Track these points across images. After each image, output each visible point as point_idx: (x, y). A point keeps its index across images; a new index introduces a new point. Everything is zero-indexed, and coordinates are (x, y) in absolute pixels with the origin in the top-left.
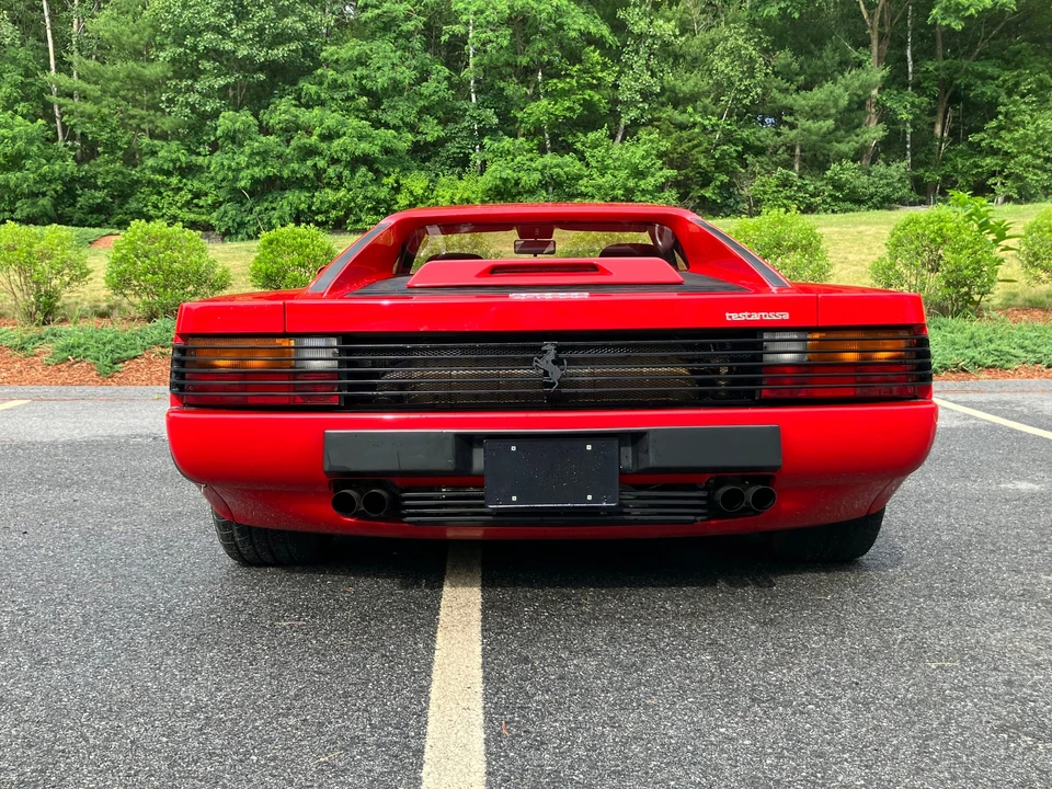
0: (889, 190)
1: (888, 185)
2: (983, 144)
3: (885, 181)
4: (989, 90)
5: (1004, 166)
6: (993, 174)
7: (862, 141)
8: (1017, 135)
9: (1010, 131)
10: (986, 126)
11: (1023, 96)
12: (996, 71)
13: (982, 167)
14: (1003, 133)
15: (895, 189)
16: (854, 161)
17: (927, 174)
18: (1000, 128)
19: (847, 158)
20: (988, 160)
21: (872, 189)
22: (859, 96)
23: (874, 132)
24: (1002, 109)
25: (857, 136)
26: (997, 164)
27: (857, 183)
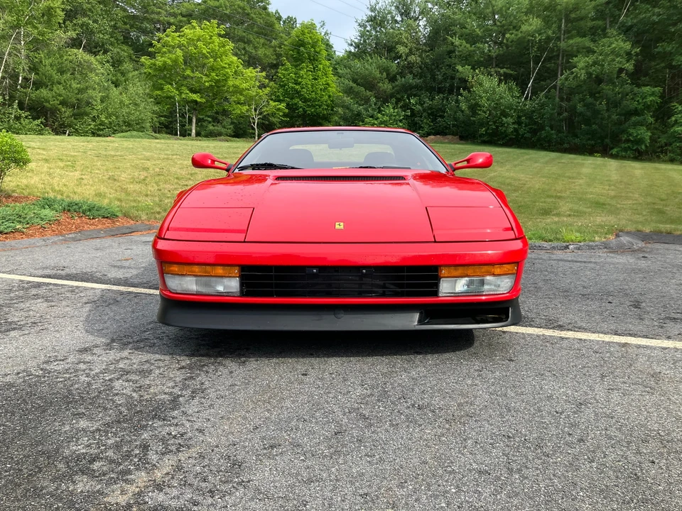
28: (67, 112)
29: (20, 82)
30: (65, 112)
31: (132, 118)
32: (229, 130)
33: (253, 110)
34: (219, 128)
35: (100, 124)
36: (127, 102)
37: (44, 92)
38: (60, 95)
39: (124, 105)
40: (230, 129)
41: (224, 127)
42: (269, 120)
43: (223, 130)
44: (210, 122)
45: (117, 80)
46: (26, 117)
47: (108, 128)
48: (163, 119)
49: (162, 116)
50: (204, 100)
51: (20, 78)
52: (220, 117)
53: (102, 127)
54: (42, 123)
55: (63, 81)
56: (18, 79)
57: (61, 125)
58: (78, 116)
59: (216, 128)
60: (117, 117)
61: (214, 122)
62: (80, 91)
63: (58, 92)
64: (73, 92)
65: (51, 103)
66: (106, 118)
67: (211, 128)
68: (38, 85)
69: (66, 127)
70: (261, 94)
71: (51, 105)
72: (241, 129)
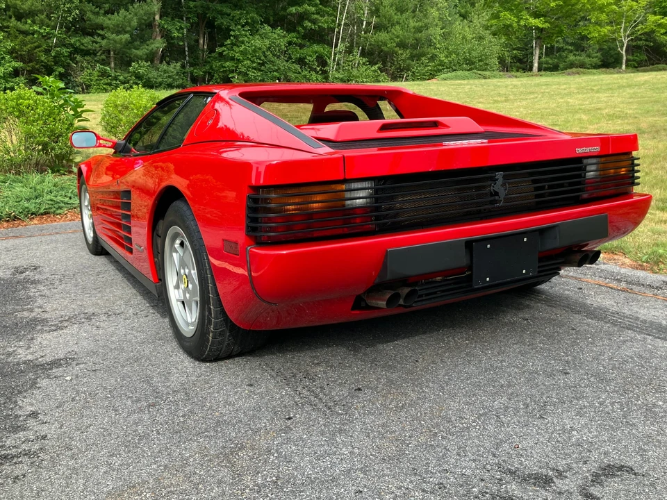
0: (170, 80)
1: (170, 77)
2: (224, 53)
3: (167, 75)
4: (225, 22)
5: (237, 67)
6: (232, 71)
7: (150, 48)
8: (242, 49)
9: (238, 47)
10: (226, 43)
11: (243, 26)
12: (228, 11)
13: (225, 67)
14: (235, 48)
15: (174, 79)
16: (147, 62)
17: (195, 71)
18: (233, 44)
19: (142, 59)
20: (228, 63)
21: (160, 80)
22: (145, 20)
23: (158, 44)
24: (232, 33)
25: (148, 45)
26: (233, 66)
27: (150, 75)
28: (404, 54)
29: (364, 27)
30: (402, 54)
31: (474, 54)
32: (594, 60)
33: (622, 31)
34: (583, 58)
35: (438, 65)
36: (469, 36)
37: (383, 36)
38: (398, 37)
39: (466, 40)
40: (597, 57)
41: (589, 56)
42: (655, 41)
43: (587, 60)
44: (571, 51)
45: (466, 12)
46: (364, 64)
47: (447, 68)
48: (515, 52)
49: (514, 49)
50: (547, 25)
51: (365, 23)
52: (584, 44)
53: (441, 68)
54: (379, 68)
55: (401, 21)
56: (362, 24)
57: (398, 69)
58: (416, 57)
59: (578, 58)
60: (458, 55)
61: (577, 50)
62: (419, 30)
63: (395, 33)
64: (410, 32)
65: (388, 46)
66: (447, 57)
67: (571, 58)
68: (378, 28)
69: (402, 71)
70: (635, 7)
71: (389, 48)
72: (612, 56)
